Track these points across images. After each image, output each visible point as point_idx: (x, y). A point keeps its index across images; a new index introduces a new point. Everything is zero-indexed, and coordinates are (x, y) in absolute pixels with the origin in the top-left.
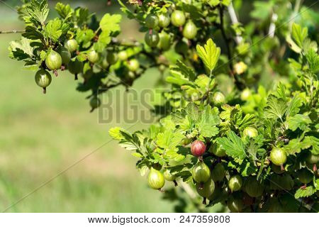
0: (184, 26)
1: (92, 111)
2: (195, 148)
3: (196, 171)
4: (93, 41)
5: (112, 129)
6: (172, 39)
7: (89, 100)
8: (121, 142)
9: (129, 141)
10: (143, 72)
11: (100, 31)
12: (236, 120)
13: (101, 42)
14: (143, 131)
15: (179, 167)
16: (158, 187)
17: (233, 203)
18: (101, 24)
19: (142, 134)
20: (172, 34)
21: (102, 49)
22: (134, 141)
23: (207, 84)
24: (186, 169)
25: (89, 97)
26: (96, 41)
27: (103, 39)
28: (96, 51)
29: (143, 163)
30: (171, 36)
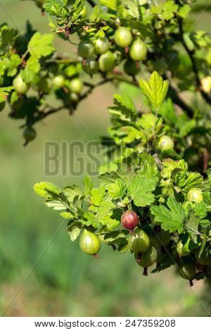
0: (130, 45)
1: (26, 144)
2: (126, 221)
3: (133, 240)
4: (20, 68)
5: (37, 185)
6: (119, 58)
7: (22, 131)
8: (47, 201)
9: (57, 199)
10: (90, 92)
11: (28, 56)
12: (178, 181)
13: (29, 70)
14: (74, 186)
15: (113, 234)
16: (93, 252)
17: (184, 269)
18: (29, 47)
19: (73, 189)
20: (119, 53)
21: (31, 78)
22: (62, 199)
23: (153, 124)
24: (122, 235)
25: (22, 127)
26: (24, 69)
27: (31, 65)
28: (24, 80)
29: (74, 225)
30: (118, 55)
